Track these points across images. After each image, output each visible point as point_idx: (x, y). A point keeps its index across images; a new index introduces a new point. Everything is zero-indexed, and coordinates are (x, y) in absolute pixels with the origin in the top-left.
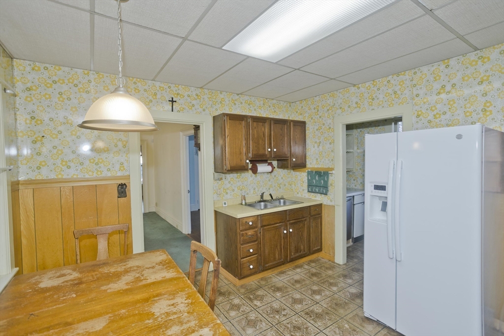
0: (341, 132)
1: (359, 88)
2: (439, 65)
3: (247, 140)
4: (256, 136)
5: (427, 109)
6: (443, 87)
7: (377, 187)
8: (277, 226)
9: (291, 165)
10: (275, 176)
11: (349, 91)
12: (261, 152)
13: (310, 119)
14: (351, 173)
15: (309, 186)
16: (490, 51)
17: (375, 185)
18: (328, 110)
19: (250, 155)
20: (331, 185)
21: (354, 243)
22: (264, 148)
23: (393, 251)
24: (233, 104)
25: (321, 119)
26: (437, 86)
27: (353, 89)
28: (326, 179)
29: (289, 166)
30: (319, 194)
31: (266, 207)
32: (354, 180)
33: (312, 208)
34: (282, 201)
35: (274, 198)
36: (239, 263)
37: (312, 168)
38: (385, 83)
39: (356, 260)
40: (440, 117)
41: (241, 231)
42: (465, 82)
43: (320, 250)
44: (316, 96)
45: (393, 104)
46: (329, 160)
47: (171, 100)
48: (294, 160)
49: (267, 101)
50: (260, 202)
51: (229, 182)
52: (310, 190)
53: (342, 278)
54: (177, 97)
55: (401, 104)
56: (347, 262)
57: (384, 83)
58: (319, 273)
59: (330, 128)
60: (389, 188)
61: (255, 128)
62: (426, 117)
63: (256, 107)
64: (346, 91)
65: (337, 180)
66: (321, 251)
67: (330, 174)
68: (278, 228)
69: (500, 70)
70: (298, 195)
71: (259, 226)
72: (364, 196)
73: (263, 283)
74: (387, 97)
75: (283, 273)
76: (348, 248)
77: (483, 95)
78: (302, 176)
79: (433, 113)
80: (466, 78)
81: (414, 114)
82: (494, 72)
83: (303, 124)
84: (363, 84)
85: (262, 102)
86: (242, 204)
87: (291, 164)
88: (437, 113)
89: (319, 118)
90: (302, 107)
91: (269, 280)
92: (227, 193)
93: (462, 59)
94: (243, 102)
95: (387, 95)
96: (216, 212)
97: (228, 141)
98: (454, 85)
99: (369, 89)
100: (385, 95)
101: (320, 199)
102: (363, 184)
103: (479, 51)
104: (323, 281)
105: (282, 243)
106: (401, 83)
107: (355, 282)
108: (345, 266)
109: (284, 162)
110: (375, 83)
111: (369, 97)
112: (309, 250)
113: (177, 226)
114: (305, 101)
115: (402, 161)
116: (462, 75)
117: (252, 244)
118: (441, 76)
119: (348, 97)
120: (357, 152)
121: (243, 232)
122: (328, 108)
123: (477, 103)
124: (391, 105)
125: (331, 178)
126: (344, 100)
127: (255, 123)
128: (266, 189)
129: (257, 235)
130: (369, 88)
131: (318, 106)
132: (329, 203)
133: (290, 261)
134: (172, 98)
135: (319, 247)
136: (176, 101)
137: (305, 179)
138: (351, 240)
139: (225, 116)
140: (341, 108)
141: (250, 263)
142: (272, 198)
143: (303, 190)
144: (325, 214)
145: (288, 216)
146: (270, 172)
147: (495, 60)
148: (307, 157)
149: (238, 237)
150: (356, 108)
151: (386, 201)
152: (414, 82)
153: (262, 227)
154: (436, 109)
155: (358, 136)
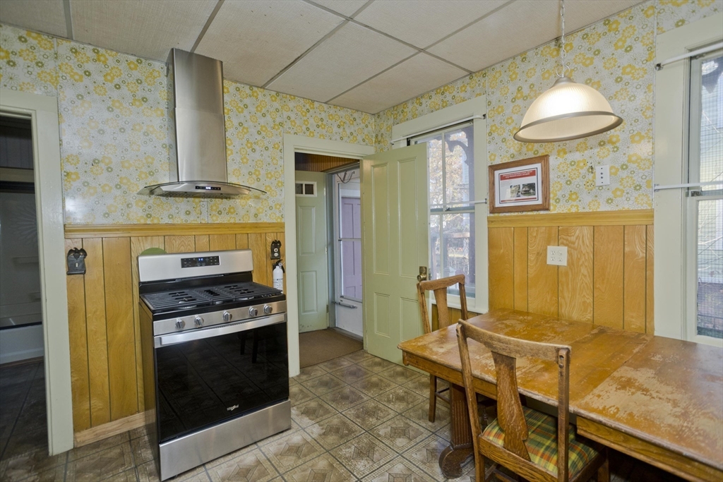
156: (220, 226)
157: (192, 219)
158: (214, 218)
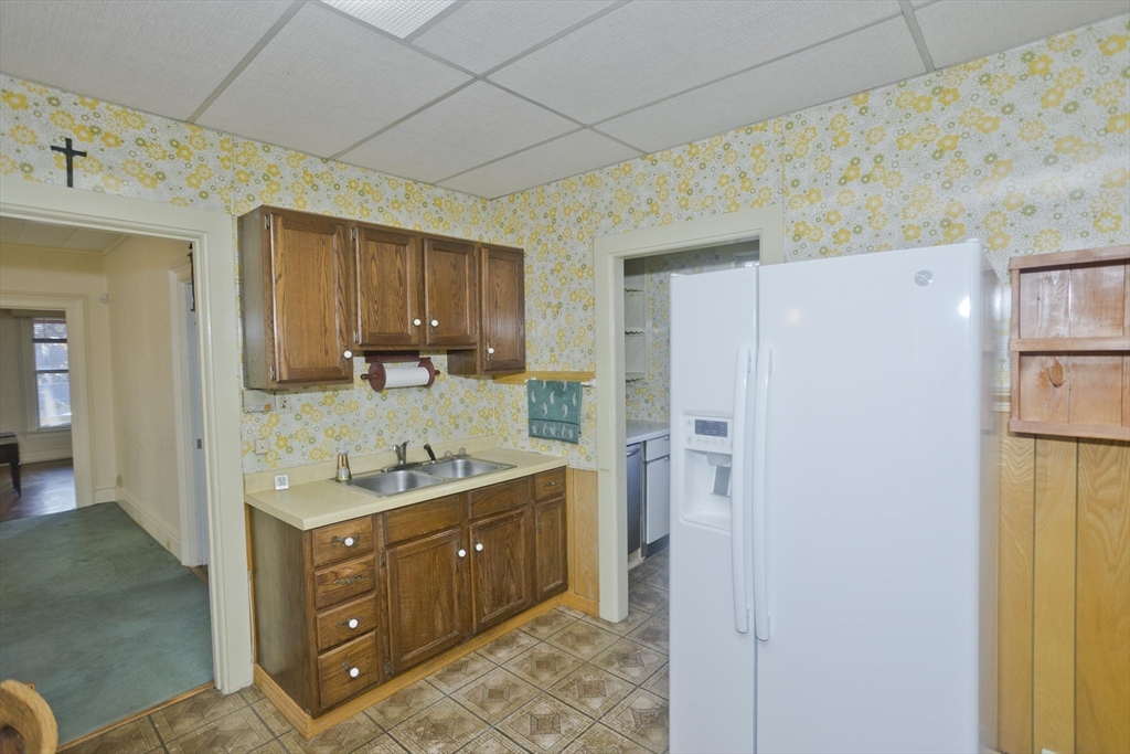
0: (611, 278)
1: (653, 163)
2: (845, 108)
3: (347, 291)
4: (375, 283)
5: (818, 220)
6: (855, 162)
7: (704, 428)
8: (438, 539)
9: (482, 366)
10: (442, 395)
11: (630, 170)
12: (392, 327)
13: (534, 243)
14: (638, 385)
15: (532, 420)
16: (958, 75)
17: (697, 421)
18: (579, 220)
19: (358, 336)
20: (588, 417)
21: (647, 556)
22: (403, 319)
23: (747, 611)
24: (308, 187)
25: (561, 244)
26: (840, 160)
27: (640, 166)
28: (574, 403)
29: (478, 368)
30: (558, 442)
31: (412, 484)
32: (647, 401)
33: (539, 481)
34: (459, 462)
35: (437, 456)
36: (313, 668)
37: (541, 372)
38: (719, 149)
39: (651, 606)
40: (847, 240)
41: (319, 567)
42: (904, 151)
43: (563, 588)
44: (549, 184)
45: (738, 206)
46: (582, 352)
47: (63, 145)
48: (491, 351)
49: (416, 188)
50: (398, 468)
51: (298, 417)
52: (535, 432)
53: (617, 665)
54: (92, 141)
55: (756, 206)
56: (630, 612)
57: (716, 149)
58: (559, 658)
59: (584, 267)
60: (737, 429)
61: (373, 258)
62: (816, 238)
63: (382, 204)
64: (623, 169)
65: (603, 405)
66: (567, 589)
67: (584, 389)
68: (441, 546)
69: (979, 122)
70: (505, 446)
71: (381, 544)
72: (668, 439)
73: (394, 712)
74: (722, 186)
75: (457, 668)
76: (631, 573)
77: (943, 186)
78: (515, 394)
79: (831, 230)
80: (906, 142)
81: (788, 230)
82: (967, 129)
83: (516, 255)
84: (667, 152)
85: (402, 191)
86: (337, 480)
87: (482, 363)
88: (842, 230)
89: (556, 241)
90: (515, 212)
91: (414, 701)
92: (290, 450)
93: (898, 95)
94: (344, 184)
95: (724, 180)
96: (251, 511)
97: (281, 292)
98: (878, 159)
99: (680, 166)
100: (720, 182)
101: (560, 455)
102: (666, 409)
103: (933, 75)
104: (565, 682)
105: (455, 587)
106: (757, 152)
107: (650, 672)
108: (622, 627)
109: (465, 357)
110: (694, 151)
111: (680, 185)
112: (534, 591)
113: (168, 543)
114: (521, 197)
115: (771, 351)
116: (896, 133)
117: (357, 602)
118: (848, 135)
119: (628, 187)
120: (654, 334)
121: (326, 571)
122: (579, 214)
123: (932, 207)
124: (733, 208)
125: (586, 398)
126: (619, 194)
127: (372, 246)
128: (416, 431)
129: (373, 573)
130: (679, 162)
131: (555, 209)
132: (583, 464)
133: (478, 633)
134: (69, 141)
135: (560, 582)
136: (84, 154)
137: (524, 403)
138: (640, 550)
139: (268, 216)
140: (610, 214)
141: (351, 660)
142: (433, 458)
143: (519, 431)
144: (574, 493)
145: (470, 509)
146: (428, 386)
147: (969, 97)
148: (527, 345)
149: (309, 588)
150: (648, 213)
151: (727, 465)
152: (788, 149)
153: (388, 546)
154: (839, 218)
155: (654, 294)
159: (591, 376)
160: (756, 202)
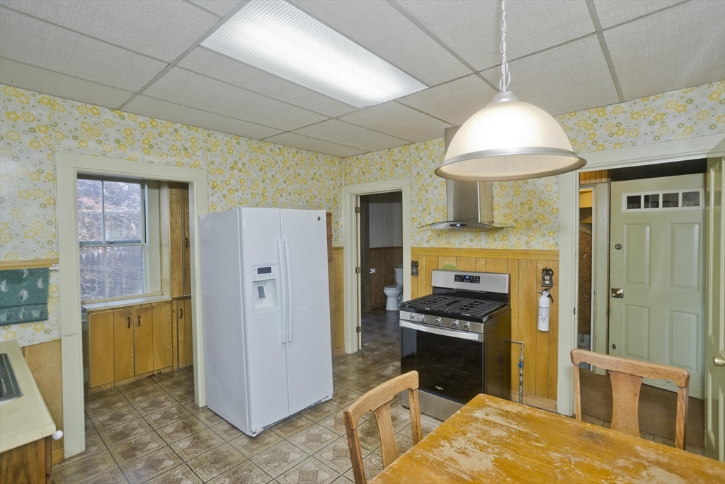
1: (122, 117)
2: (231, 138)
5: (222, 182)
6: (236, 163)
17: (258, 269)
26: (230, 159)
42: (251, 165)
45: (183, 164)
57: (169, 129)
60: (275, 269)
64: (90, 110)
74: (173, 150)
79: (227, 188)
84: (132, 115)
88: (231, 189)
93: (249, 143)
95: (174, 148)
99: (144, 128)
100: (171, 148)
106: (193, 140)
110: (154, 123)
111: (143, 140)
116: (249, 157)
118: (233, 150)
124: (180, 165)
130: (143, 125)
132: (41, 339)
152: (209, 146)
154: (230, 184)
156: (494, 251)
157: (474, 245)
158: (490, 245)
159: (56, 261)
160: (193, 165)
